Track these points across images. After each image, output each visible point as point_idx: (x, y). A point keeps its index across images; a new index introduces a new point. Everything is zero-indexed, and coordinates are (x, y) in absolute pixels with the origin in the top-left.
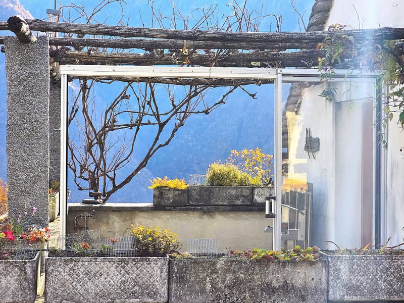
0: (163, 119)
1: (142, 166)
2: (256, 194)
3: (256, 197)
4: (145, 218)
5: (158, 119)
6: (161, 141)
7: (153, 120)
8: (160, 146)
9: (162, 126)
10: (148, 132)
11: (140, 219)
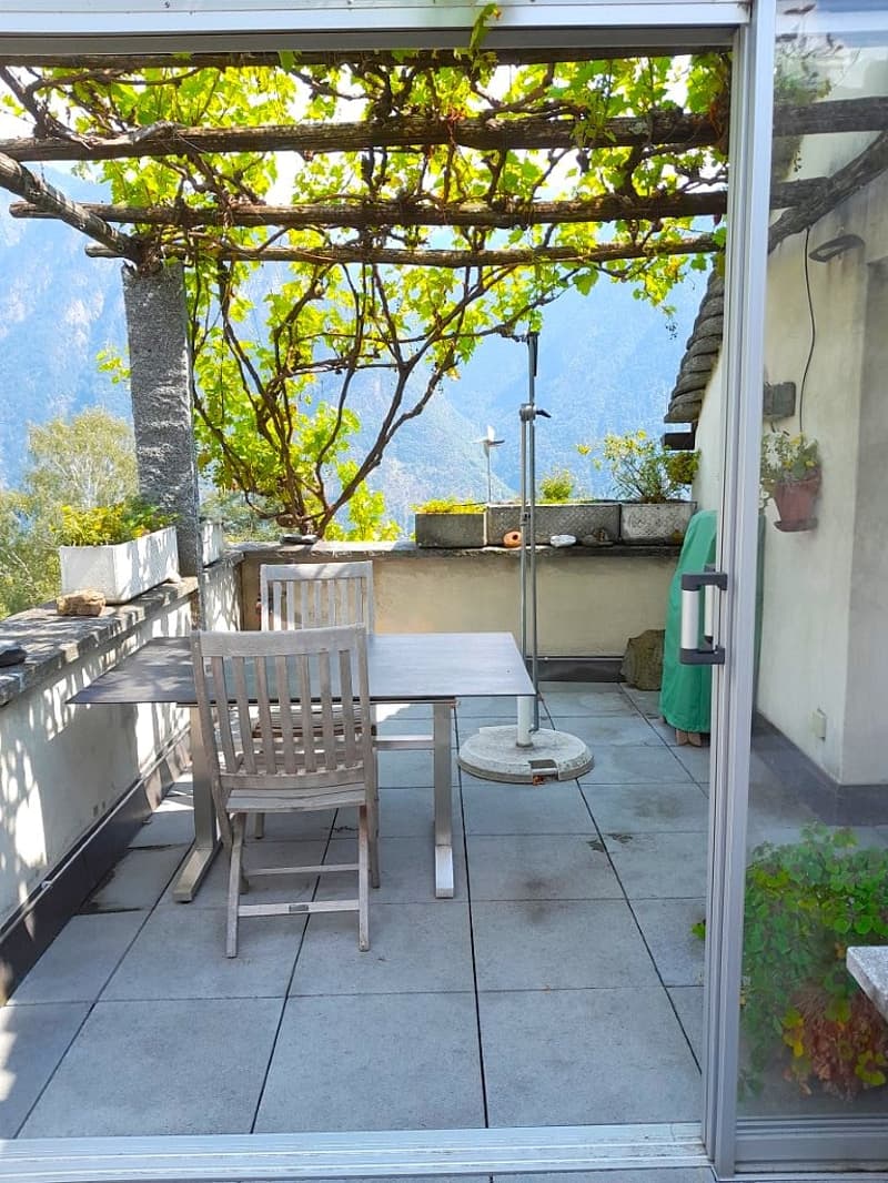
0: (407, 352)
1: (372, 461)
2: (627, 519)
3: (626, 526)
4: (398, 572)
5: (397, 354)
6: (406, 407)
7: (387, 356)
8: (405, 417)
9: (405, 369)
10: (375, 385)
11: (389, 575)
